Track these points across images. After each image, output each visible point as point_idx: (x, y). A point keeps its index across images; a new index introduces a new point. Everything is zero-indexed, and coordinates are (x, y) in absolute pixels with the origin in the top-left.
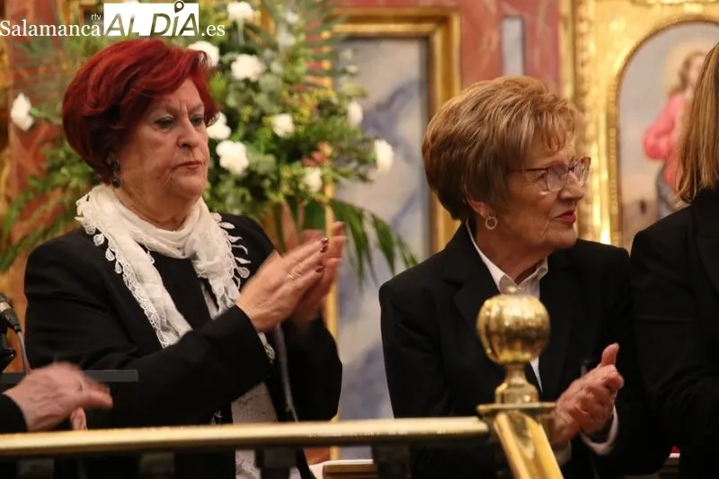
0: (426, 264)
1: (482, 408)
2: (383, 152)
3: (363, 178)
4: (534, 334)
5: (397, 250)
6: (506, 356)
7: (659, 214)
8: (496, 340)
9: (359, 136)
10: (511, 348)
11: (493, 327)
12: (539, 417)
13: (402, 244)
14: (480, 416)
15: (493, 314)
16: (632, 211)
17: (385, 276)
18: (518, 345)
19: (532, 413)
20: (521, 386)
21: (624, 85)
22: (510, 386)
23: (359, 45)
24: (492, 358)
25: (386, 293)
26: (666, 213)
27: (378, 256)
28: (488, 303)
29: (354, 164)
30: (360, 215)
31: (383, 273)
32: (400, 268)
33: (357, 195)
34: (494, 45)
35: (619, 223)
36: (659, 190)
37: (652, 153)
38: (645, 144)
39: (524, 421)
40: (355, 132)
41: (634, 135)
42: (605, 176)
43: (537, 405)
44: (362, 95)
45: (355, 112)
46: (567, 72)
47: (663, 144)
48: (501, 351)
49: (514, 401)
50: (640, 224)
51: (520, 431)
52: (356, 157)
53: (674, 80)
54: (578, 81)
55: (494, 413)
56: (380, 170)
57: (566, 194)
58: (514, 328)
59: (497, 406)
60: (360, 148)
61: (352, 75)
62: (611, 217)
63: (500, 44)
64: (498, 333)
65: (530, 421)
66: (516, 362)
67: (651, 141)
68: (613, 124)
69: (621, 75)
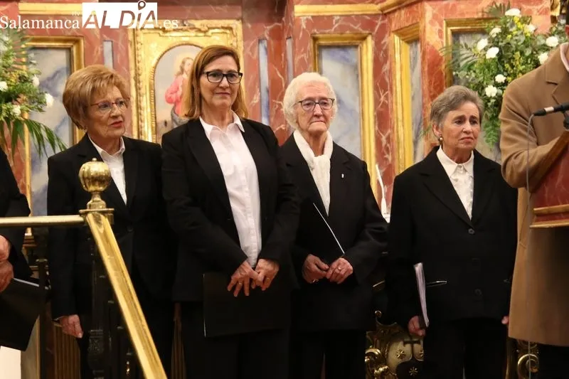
0: (70, 149)
1: (81, 211)
2: (49, 98)
3: (40, 110)
4: (104, 179)
5: (56, 142)
6: (92, 188)
7: (172, 127)
8: (87, 181)
9: (38, 91)
10: (94, 185)
11: (86, 176)
12: (106, 215)
13: (58, 139)
14: (80, 215)
15: (86, 170)
16: (161, 125)
17: (51, 154)
18: (97, 183)
19: (103, 213)
20: (99, 201)
21: (157, 70)
22: (93, 201)
23: (39, 51)
24: (86, 189)
25: (51, 161)
26: (175, 126)
27: (48, 145)
28: (84, 165)
29: (36, 104)
30: (39, 126)
31: (50, 152)
32: (58, 151)
33: (38, 118)
34: (99, 53)
35: (156, 131)
36: (172, 116)
37: (169, 101)
38: (166, 96)
39: (100, 216)
40: (36, 90)
41: (161, 93)
42: (149, 110)
43: (106, 209)
44: (39, 73)
45: (36, 81)
46: (132, 65)
47: (174, 97)
48: (90, 185)
49: (95, 208)
50: (164, 130)
51: (98, 221)
52: (37, 102)
53: (178, 69)
54: (137, 69)
55: (86, 213)
56: (47, 107)
57: (113, 114)
58: (95, 176)
59: (87, 210)
60: (38, 96)
61: (34, 64)
62: (152, 128)
63: (102, 52)
64: (88, 178)
65: (102, 216)
66: (96, 191)
67: (169, 96)
68: (152, 88)
69: (155, 67)
